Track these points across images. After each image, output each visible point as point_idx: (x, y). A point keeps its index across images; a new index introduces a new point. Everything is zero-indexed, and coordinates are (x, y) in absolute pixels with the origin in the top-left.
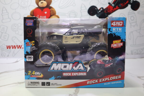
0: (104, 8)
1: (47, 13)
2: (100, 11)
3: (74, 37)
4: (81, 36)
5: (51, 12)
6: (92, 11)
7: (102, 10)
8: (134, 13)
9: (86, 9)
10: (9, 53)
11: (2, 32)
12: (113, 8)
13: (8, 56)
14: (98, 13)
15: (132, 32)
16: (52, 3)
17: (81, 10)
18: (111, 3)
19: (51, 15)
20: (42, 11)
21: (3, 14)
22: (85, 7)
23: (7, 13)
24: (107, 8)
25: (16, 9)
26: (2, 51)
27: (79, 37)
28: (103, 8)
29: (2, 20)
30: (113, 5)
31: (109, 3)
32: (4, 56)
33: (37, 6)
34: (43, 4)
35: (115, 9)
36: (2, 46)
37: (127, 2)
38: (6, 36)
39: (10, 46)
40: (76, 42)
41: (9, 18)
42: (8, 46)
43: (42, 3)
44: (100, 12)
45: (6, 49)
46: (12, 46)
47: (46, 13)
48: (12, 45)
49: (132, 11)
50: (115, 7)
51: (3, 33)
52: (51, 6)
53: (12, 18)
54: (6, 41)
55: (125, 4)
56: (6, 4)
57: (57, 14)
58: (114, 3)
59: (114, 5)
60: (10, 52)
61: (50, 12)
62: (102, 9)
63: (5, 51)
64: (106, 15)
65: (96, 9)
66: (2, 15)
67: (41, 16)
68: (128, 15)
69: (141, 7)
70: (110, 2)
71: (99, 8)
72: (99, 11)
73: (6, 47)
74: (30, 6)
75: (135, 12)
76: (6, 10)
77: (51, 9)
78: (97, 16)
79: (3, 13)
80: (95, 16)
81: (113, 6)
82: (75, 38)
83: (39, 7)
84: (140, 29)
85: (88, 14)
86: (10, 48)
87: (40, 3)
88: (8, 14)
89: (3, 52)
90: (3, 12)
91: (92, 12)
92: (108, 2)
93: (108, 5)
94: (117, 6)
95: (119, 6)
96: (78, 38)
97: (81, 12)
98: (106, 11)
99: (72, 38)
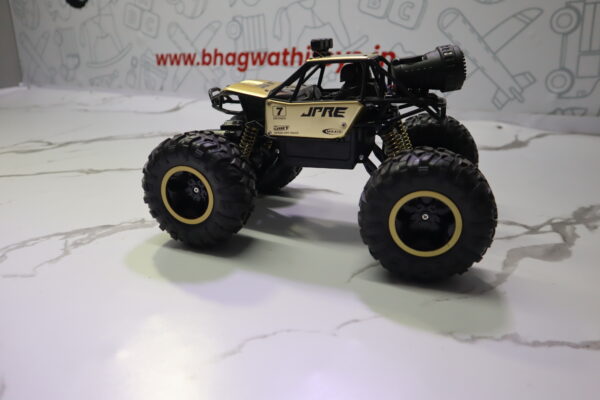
3: (316, 109)
4: (345, 109)
13: (162, 89)
27: (337, 113)
36: (145, 56)
38: (153, 21)
40: (324, 131)
45: (155, 63)
48: (169, 52)
54: (154, 38)
60: (166, 75)
73: (155, 59)
82: (318, 114)
96: (330, 115)
99: (307, 113)
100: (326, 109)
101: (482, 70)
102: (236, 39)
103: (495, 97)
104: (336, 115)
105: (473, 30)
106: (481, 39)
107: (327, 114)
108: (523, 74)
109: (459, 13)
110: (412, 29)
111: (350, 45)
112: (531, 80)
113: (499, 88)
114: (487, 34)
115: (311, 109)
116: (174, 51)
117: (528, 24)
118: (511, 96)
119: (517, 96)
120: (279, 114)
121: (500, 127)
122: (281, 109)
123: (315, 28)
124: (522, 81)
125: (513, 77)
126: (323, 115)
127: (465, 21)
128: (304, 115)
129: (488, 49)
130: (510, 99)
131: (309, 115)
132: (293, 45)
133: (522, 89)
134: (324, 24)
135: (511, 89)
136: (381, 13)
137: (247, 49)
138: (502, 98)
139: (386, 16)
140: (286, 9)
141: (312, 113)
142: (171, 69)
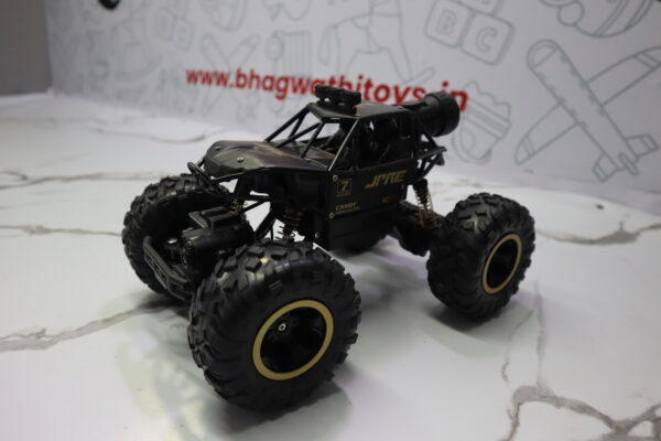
45: (185, 80)
73: (185, 75)
101: (583, 126)
102: (276, 60)
103: (597, 164)
105: (574, 71)
106: (584, 84)
108: (641, 137)
109: (555, 46)
110: (492, 64)
111: (411, 79)
112: (652, 146)
113: (604, 153)
114: (593, 79)
116: (206, 67)
117: (653, 69)
118: (621, 165)
119: (630, 165)
121: (600, 207)
123: (370, 53)
124: (638, 146)
125: (625, 140)
127: (565, 58)
129: (593, 98)
130: (618, 169)
132: (342, 72)
133: (638, 157)
134: (381, 50)
135: (621, 156)
136: (452, 39)
137: (287, 73)
138: (607, 166)
139: (459, 44)
140: (335, 27)
142: (201, 88)
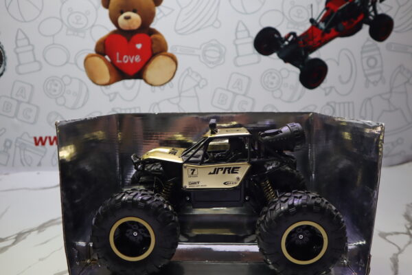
0: (299, 33)
1: (142, 48)
2: (286, 43)
5: (154, 46)
6: (267, 42)
7: (292, 40)
8: (378, 49)
9: (249, 36)
10: (43, 157)
11: (18, 101)
12: (323, 34)
13: (39, 164)
14: (282, 46)
15: (370, 99)
16: (155, 19)
17: (237, 38)
18: (318, 21)
19: (154, 52)
20: (129, 41)
21: (18, 50)
22: (247, 30)
23: (30, 48)
24: (306, 34)
25: (53, 36)
26: (22, 152)
28: (294, 34)
29: (18, 66)
30: (322, 26)
31: (312, 21)
32: (29, 165)
33: (113, 28)
34: (129, 21)
35: (327, 36)
36: (21, 138)
37: (360, 18)
38: (31, 110)
39: (44, 139)
41: (35, 61)
42: (38, 139)
43: (127, 18)
44: (286, 46)
45: (34, 145)
46: (50, 138)
47: (139, 46)
48: (48, 135)
49: (372, 41)
50: (327, 31)
51: (22, 102)
52: (153, 26)
53: (45, 60)
54: (32, 124)
55: (356, 22)
56: (25, 22)
57: (169, 51)
58: (324, 20)
59: (325, 25)
60: (45, 153)
61: (152, 43)
62: (291, 37)
63: (30, 151)
64: (303, 53)
65: (276, 36)
66: (17, 54)
67: (125, 57)
68: (362, 52)
69: (397, 32)
70: (315, 17)
71: (283, 34)
72: (283, 42)
73: (33, 141)
74: (93, 26)
75: (380, 44)
76: (27, 38)
77: (153, 36)
78: (279, 55)
79: (17, 47)
80: (275, 55)
81: (321, 29)
82: (221, 172)
83: (120, 32)
84: (391, 92)
85: (256, 52)
86: (43, 144)
87: (121, 19)
88: (33, 50)
89: (24, 155)
90: (20, 43)
91: (265, 46)
92: (310, 17)
93: (309, 25)
94: (332, 29)
95: (337, 30)
97: (236, 45)
98: (304, 43)
99: (212, 172)
100: (226, 169)
104: (233, 172)
107: (227, 171)
115: (215, 169)
120: (192, 173)
122: (194, 170)
126: (224, 173)
128: (210, 173)
131: (214, 173)
141: (216, 171)
